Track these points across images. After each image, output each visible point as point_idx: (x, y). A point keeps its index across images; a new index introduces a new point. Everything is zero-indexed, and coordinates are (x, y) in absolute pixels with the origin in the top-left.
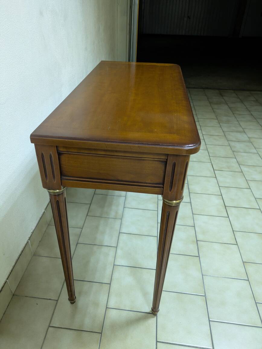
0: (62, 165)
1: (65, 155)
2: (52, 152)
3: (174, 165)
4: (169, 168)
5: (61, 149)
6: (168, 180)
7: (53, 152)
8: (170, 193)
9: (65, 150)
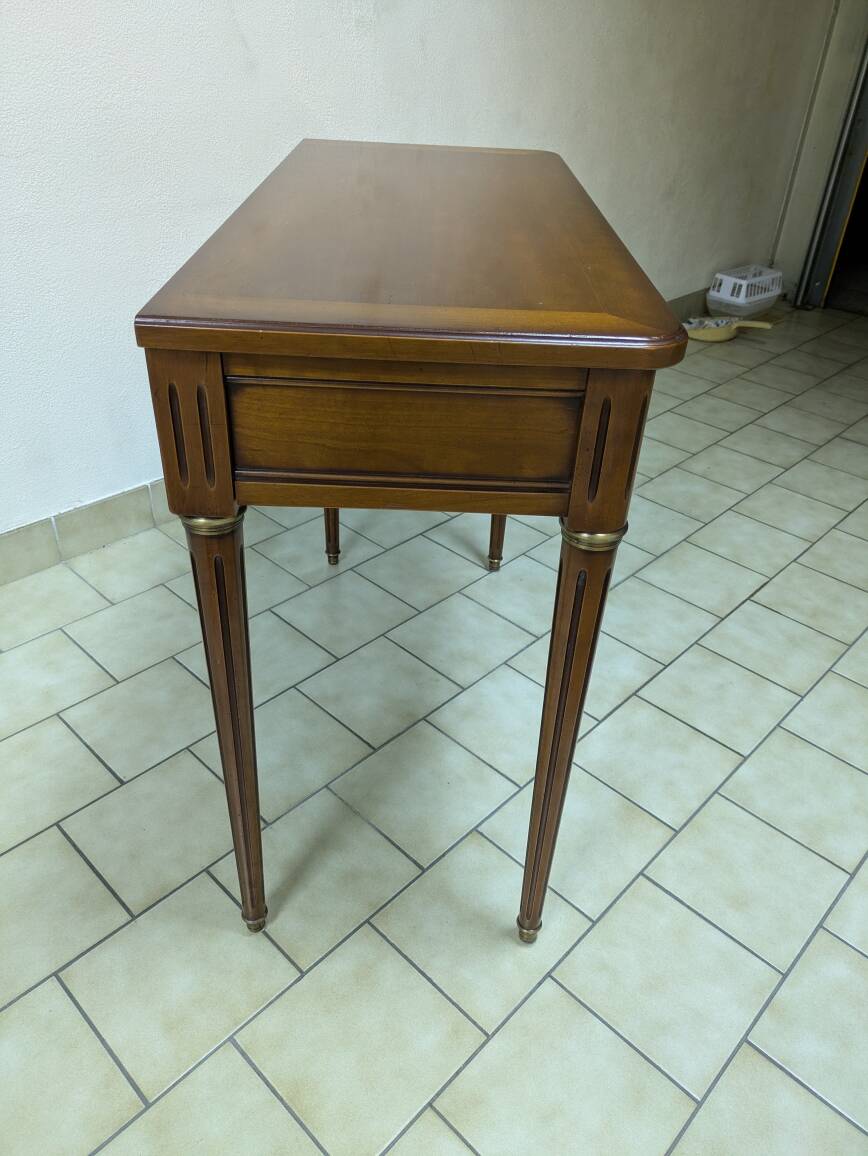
0: (237, 430)
1: (248, 390)
2: (206, 381)
3: (606, 409)
4: (590, 421)
5: (237, 371)
6: (584, 460)
7: (209, 380)
8: (590, 505)
9: (249, 371)
